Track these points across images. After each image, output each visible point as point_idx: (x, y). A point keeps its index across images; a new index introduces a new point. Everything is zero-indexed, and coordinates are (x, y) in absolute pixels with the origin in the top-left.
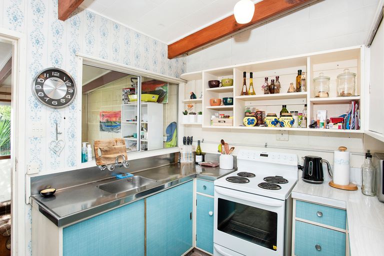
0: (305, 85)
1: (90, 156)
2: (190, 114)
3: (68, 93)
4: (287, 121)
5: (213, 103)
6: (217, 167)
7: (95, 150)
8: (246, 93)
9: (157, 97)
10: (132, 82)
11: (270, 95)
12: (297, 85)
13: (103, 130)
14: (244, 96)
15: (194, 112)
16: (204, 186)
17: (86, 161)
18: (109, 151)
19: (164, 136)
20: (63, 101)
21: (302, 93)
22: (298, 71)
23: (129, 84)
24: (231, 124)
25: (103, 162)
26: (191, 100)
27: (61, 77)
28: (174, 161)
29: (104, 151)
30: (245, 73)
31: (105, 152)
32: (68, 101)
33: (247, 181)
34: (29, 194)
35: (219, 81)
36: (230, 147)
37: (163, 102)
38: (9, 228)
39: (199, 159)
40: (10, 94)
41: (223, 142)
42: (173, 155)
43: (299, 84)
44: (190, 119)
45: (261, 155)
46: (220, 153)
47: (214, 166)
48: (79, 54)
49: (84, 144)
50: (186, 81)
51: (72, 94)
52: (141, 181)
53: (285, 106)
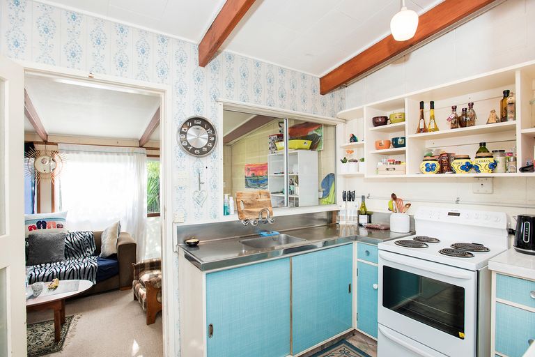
0: (514, 112)
1: (232, 209)
2: (349, 161)
3: (209, 141)
4: (483, 164)
5: (379, 146)
6: (388, 229)
7: (237, 203)
8: (424, 130)
9: (309, 143)
10: (280, 127)
11: (460, 129)
12: (502, 112)
13: (249, 187)
14: (422, 134)
15: (355, 159)
16: (367, 251)
17: (228, 214)
18: (253, 204)
19: (319, 191)
20: (205, 149)
21: (510, 122)
22: (504, 92)
23: (277, 130)
24: (403, 172)
25: (246, 216)
26: (350, 144)
27: (202, 125)
28: (331, 221)
29: (246, 204)
30: (422, 104)
31: (248, 205)
32: (209, 149)
33: (425, 246)
34: (176, 243)
35: (386, 118)
36: (405, 203)
37: (318, 149)
38: (160, 281)
39: (364, 220)
40: (158, 149)
41: (394, 197)
42: (331, 213)
43: (504, 110)
44: (350, 168)
45: (450, 214)
46: (391, 212)
47: (383, 228)
48: (220, 99)
49: (226, 195)
50: (346, 121)
51: (214, 142)
52: (288, 240)
53: (484, 144)
